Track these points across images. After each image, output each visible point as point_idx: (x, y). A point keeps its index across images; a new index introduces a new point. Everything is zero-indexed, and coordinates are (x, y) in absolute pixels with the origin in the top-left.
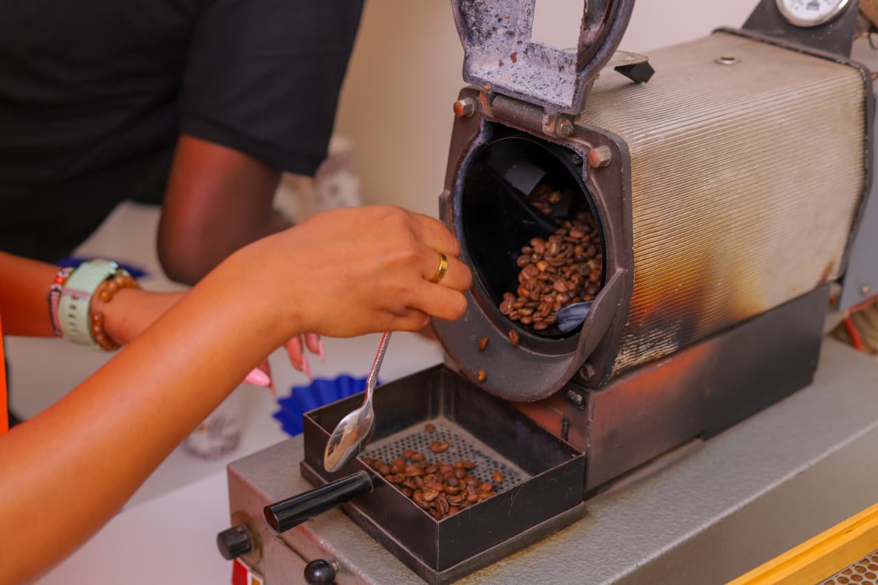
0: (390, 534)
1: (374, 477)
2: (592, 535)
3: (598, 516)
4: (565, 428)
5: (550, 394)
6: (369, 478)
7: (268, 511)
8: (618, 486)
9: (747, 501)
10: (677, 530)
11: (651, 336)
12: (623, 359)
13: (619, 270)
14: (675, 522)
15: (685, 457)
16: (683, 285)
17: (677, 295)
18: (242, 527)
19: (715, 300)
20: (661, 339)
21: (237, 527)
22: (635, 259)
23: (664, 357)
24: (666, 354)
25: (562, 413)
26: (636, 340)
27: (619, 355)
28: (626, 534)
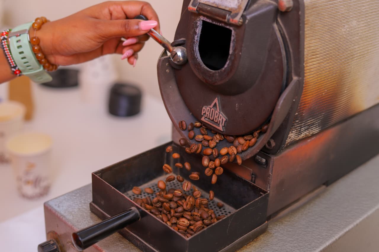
0: (152, 247)
1: (141, 210)
2: (271, 244)
3: (273, 232)
4: (254, 179)
5: (248, 157)
6: (137, 212)
7: (76, 236)
8: (282, 214)
9: (358, 221)
10: (321, 240)
11: (308, 122)
12: (292, 135)
13: (295, 78)
14: (319, 235)
15: (318, 196)
16: (328, 91)
17: (325, 96)
18: (53, 241)
19: (342, 100)
20: (313, 124)
21: (50, 241)
22: (305, 71)
23: (313, 135)
24: (314, 133)
25: (252, 170)
26: (300, 124)
27: (290, 133)
28: (291, 243)
